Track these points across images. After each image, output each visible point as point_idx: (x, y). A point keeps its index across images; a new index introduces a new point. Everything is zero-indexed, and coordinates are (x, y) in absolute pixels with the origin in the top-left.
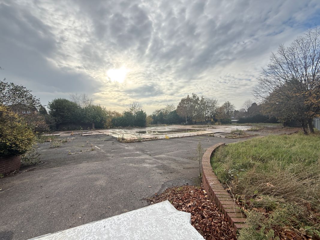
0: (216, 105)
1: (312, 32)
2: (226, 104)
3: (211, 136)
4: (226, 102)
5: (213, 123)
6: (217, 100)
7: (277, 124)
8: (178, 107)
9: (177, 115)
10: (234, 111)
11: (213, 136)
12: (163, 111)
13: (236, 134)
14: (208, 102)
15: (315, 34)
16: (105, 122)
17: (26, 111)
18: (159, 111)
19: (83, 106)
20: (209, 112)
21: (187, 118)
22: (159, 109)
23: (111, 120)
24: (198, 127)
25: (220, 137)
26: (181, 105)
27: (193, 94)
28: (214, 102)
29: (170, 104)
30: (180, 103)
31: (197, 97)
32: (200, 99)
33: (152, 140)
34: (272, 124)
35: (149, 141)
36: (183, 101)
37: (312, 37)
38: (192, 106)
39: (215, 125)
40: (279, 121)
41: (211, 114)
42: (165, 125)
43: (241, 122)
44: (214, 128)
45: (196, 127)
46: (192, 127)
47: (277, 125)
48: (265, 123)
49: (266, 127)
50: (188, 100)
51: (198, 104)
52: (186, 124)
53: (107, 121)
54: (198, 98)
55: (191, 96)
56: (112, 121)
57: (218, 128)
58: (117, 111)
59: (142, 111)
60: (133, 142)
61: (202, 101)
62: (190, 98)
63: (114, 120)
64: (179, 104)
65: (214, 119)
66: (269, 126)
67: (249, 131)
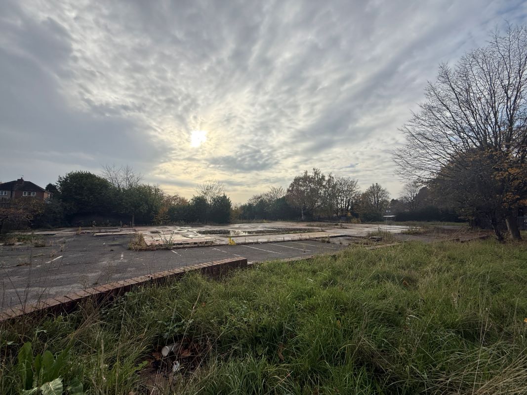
0: (354, 189)
1: (500, 38)
2: (373, 187)
3: (323, 241)
4: (373, 185)
5: (348, 220)
6: (356, 180)
7: (462, 223)
8: (288, 191)
9: (287, 205)
10: (390, 200)
11: (328, 242)
12: (265, 197)
13: (374, 238)
14: (341, 184)
15: (508, 39)
16: (156, 214)
17: (30, 193)
18: (259, 198)
19: (124, 185)
20: (343, 200)
21: (304, 210)
22: (259, 195)
23: (167, 210)
24: (317, 226)
25: (341, 243)
26: (293, 188)
27: (314, 169)
28: (352, 184)
29: (277, 186)
30: (292, 184)
31: (321, 175)
32: (327, 178)
33: (198, 247)
34: (453, 223)
35: (189, 247)
36: (297, 180)
37: (501, 46)
38: (312, 190)
39: (351, 223)
40: (462, 217)
41: (347, 204)
42: (265, 221)
43: (400, 219)
44: (344, 228)
45: (315, 225)
46: (307, 226)
47: (463, 225)
48: (441, 221)
49: (438, 229)
50: (306, 179)
51: (324, 186)
52: (302, 221)
53: (161, 211)
54: (323, 177)
55: (311, 174)
56: (170, 211)
57: (351, 227)
58: (181, 196)
59: (225, 197)
60: (152, 250)
61: (329, 181)
62: (309, 177)
63: (172, 210)
64: (290, 187)
65: (352, 213)
66: (446, 227)
67: (404, 233)
